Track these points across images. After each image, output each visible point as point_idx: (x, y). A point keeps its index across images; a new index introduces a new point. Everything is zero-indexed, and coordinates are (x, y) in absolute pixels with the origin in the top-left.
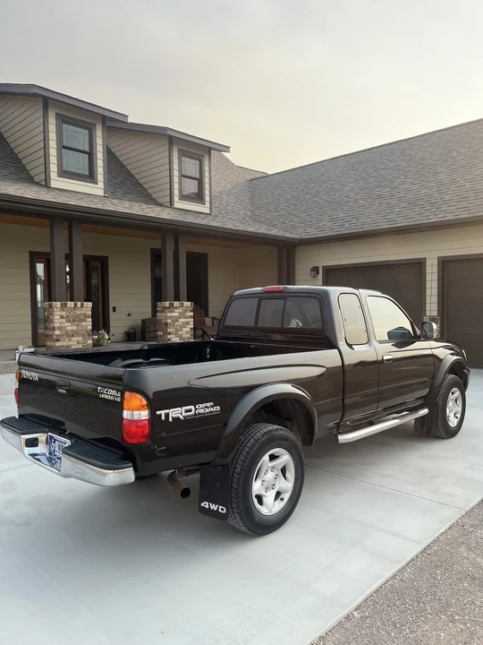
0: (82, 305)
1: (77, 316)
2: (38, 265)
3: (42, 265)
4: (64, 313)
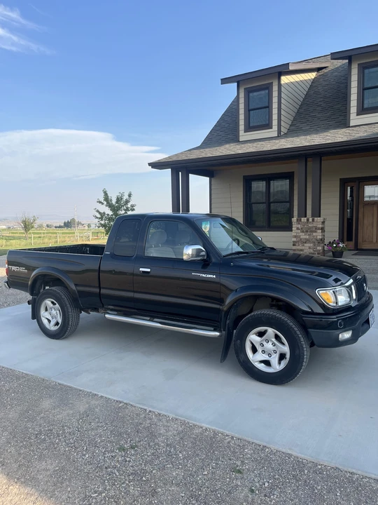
1: (310, 228)
4: (299, 226)
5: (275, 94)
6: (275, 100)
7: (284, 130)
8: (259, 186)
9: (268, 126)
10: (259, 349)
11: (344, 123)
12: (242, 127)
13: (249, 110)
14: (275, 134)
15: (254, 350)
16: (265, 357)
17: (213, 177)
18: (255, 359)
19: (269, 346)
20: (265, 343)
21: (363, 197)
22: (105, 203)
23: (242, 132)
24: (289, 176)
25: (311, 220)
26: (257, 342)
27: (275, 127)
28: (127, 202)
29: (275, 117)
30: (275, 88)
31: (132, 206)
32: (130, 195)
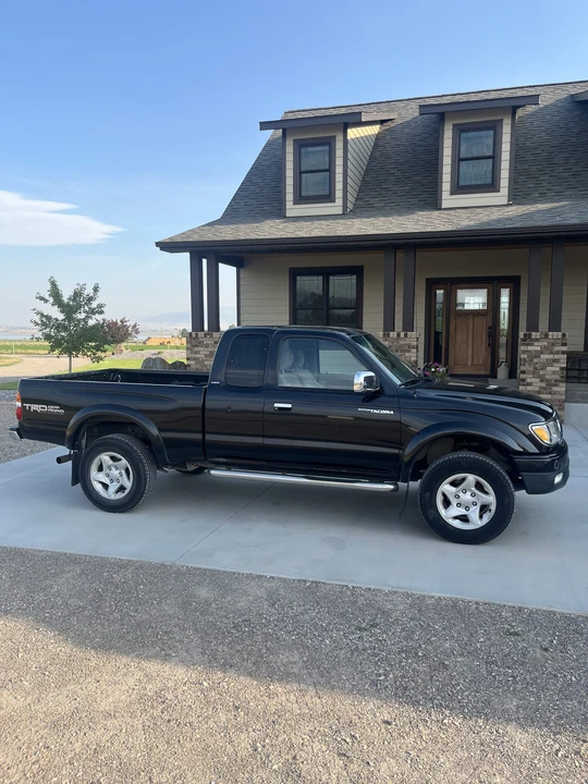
0: (406, 335)
1: (402, 346)
2: (438, 292)
3: (442, 291)
5: (339, 153)
6: (339, 161)
7: (350, 206)
8: (311, 284)
9: (329, 198)
10: (454, 502)
11: (433, 203)
12: (290, 197)
13: (301, 173)
14: (339, 211)
15: (447, 503)
16: (462, 511)
17: (242, 267)
18: (449, 515)
19: (467, 497)
20: (461, 494)
21: (457, 305)
22: (51, 300)
23: (289, 204)
24: (357, 271)
25: (402, 334)
26: (451, 493)
27: (339, 201)
28: (90, 299)
29: (339, 186)
30: (339, 145)
31: (100, 306)
32: (96, 289)
